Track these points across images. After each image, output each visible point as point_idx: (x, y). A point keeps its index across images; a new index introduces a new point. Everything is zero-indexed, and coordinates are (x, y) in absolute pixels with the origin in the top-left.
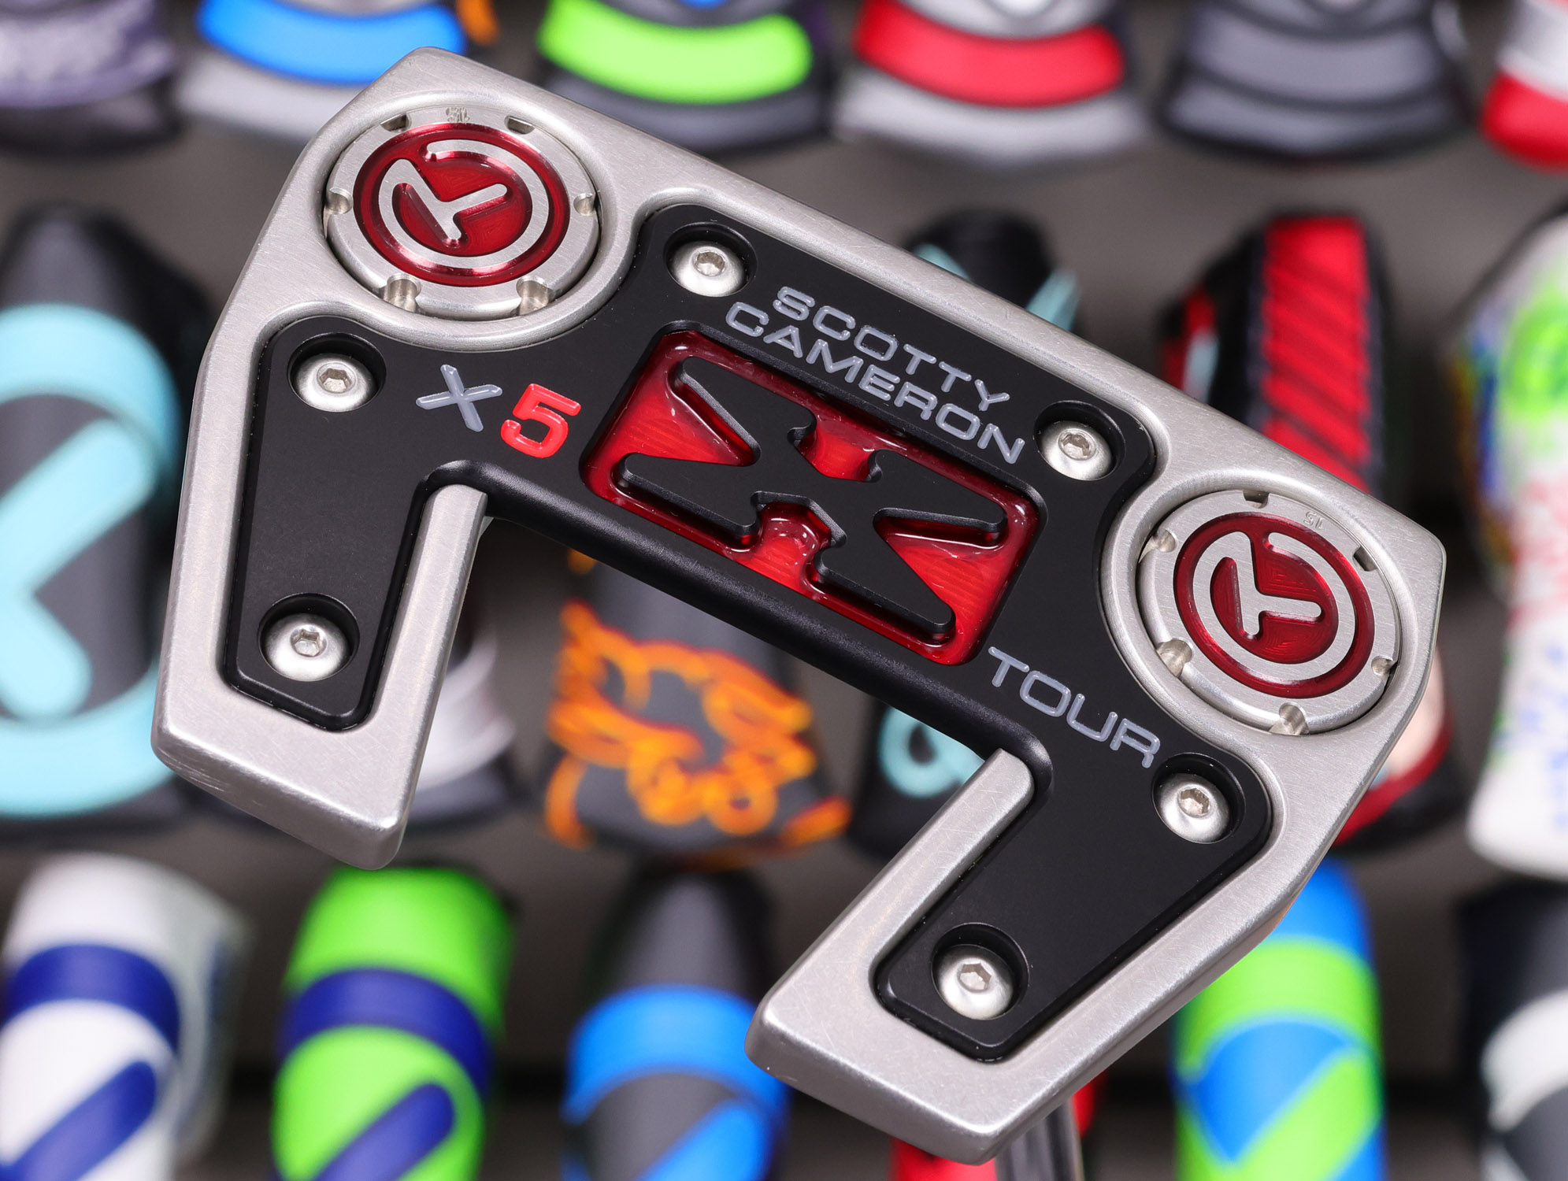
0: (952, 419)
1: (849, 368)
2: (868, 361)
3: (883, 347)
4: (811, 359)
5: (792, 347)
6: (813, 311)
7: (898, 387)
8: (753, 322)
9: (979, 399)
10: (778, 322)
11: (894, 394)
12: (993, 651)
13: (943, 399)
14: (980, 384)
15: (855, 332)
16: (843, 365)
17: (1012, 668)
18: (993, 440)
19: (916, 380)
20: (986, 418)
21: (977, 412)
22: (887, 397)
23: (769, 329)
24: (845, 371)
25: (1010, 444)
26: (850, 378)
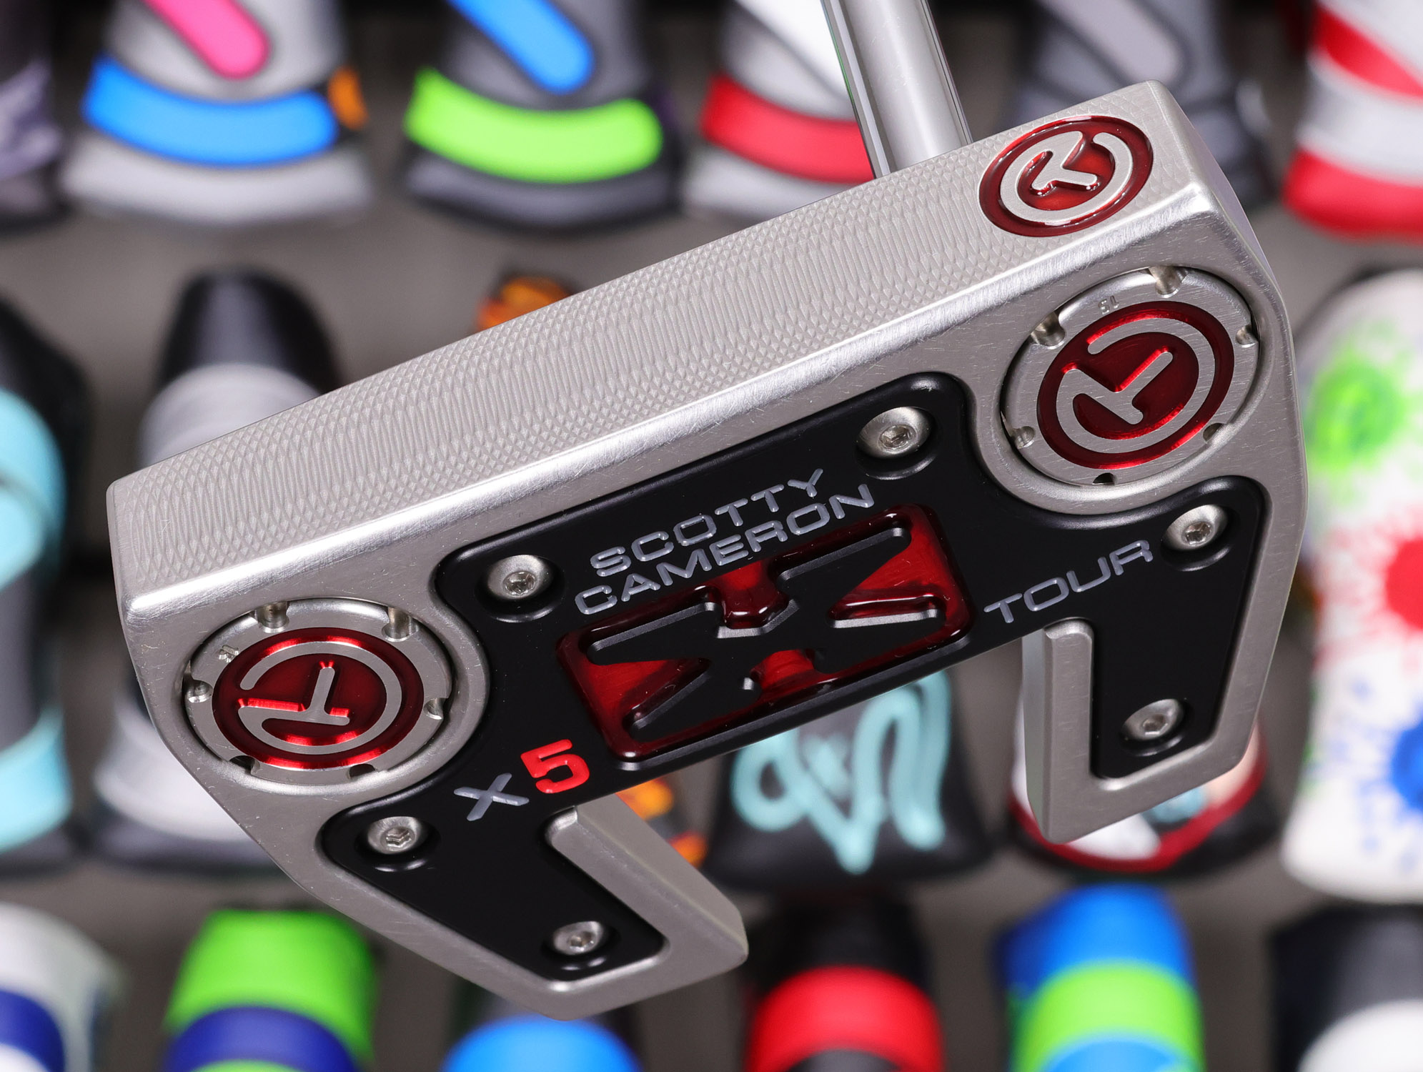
0: (802, 522)
1: (698, 562)
2: (704, 545)
3: (702, 528)
4: (668, 582)
5: (646, 588)
6: (629, 553)
7: (744, 540)
8: (601, 598)
9: (805, 492)
10: (617, 582)
11: (747, 547)
12: (988, 610)
13: (781, 517)
14: (792, 484)
15: (672, 539)
16: (692, 564)
17: (1010, 605)
18: (844, 506)
19: (749, 524)
20: (823, 498)
21: (812, 501)
22: (744, 554)
23: (618, 592)
24: (699, 566)
25: (858, 496)
26: (707, 568)
